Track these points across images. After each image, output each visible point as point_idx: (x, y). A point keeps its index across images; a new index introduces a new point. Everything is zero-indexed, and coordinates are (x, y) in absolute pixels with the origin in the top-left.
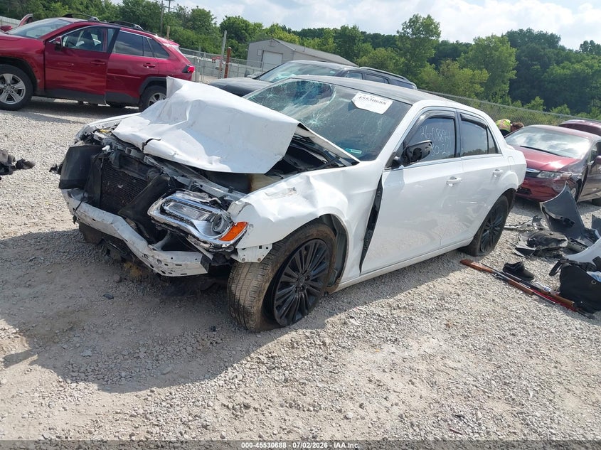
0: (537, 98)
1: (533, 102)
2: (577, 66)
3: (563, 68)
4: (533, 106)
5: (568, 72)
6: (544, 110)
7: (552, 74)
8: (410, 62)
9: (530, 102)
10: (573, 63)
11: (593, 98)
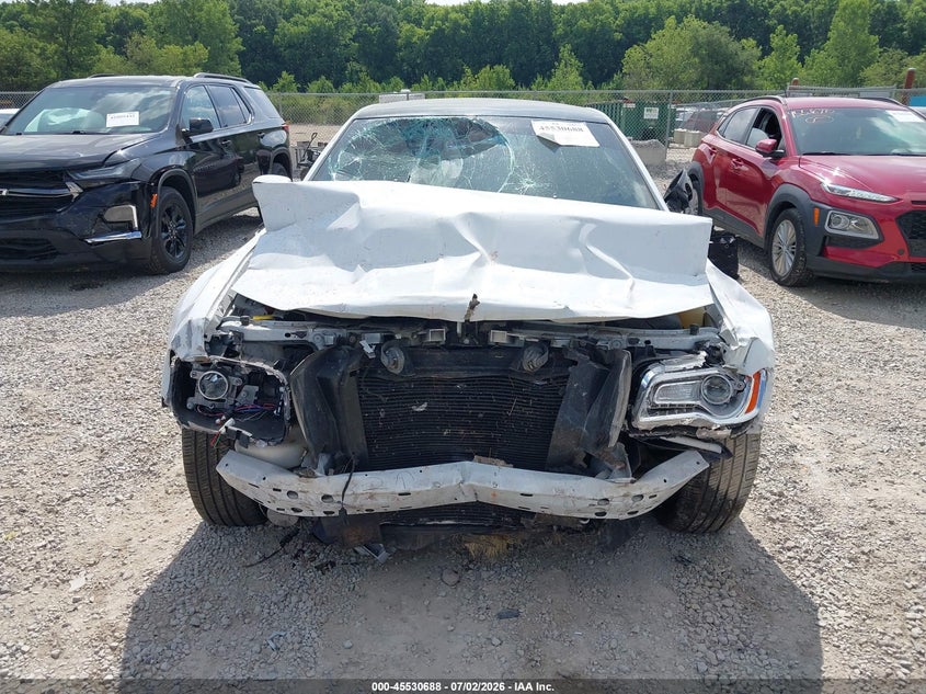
0: (284, 74)
1: (281, 81)
2: (312, 18)
3: (296, 24)
4: (283, 87)
5: (304, 29)
6: (300, 90)
7: (285, 35)
8: (66, 49)
9: (277, 82)
10: (305, 15)
11: (348, 61)
